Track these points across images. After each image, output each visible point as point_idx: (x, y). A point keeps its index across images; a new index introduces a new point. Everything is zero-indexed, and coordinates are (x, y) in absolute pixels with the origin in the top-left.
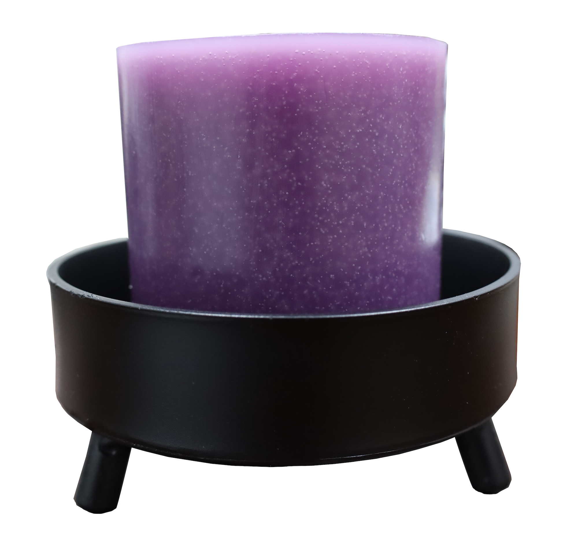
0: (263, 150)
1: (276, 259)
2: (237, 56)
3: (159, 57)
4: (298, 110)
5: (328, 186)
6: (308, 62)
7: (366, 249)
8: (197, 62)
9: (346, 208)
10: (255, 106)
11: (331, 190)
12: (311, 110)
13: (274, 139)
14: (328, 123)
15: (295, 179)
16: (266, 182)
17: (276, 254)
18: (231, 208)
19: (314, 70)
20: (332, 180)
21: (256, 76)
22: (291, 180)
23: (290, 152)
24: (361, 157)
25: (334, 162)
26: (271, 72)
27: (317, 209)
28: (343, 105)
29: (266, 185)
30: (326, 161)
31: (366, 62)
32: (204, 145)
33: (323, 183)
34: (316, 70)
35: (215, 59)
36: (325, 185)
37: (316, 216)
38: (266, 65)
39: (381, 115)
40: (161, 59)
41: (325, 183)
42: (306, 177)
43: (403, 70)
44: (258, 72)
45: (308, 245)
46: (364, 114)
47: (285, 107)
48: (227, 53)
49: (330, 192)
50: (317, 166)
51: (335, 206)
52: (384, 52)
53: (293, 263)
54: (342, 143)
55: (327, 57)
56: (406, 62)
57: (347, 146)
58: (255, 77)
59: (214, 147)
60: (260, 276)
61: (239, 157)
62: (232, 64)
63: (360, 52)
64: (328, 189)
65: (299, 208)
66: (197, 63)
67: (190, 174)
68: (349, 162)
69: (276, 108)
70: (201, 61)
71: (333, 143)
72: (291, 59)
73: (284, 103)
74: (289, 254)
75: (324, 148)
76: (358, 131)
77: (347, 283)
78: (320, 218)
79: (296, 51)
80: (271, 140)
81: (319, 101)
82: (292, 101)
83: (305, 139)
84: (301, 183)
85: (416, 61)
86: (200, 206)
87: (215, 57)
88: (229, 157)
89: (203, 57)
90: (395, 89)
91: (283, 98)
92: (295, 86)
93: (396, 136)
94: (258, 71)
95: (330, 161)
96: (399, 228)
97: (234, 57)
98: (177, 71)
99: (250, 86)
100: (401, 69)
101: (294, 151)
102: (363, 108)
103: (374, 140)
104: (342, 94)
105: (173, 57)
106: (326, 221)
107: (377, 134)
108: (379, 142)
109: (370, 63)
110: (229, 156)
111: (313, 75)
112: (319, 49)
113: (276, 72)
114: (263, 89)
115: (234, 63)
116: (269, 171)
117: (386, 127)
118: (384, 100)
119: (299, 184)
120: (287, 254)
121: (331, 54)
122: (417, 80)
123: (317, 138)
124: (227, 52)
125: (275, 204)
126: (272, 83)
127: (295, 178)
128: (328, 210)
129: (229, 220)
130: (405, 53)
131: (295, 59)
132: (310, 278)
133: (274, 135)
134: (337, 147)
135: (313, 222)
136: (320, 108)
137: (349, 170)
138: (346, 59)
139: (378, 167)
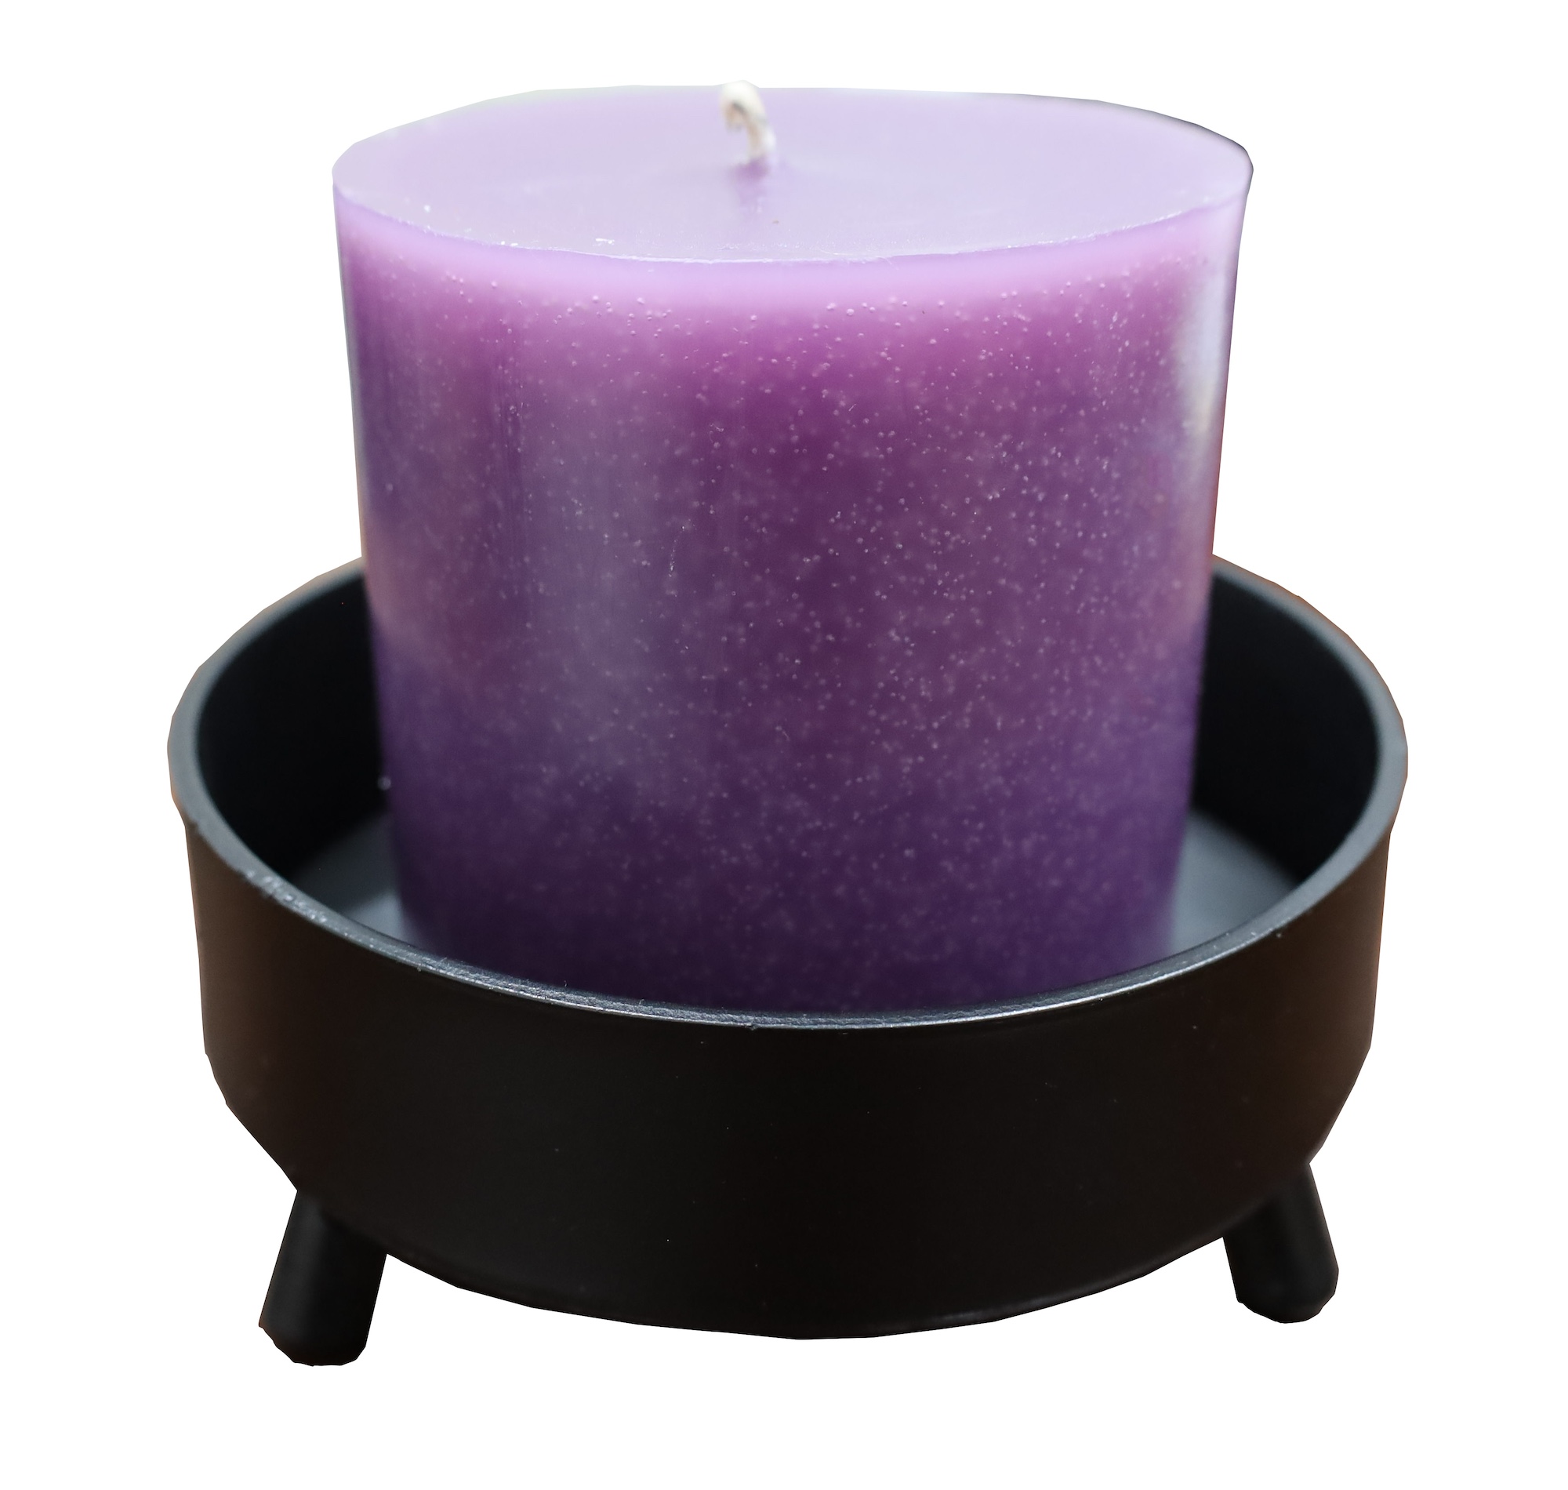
0: (735, 554)
1: (764, 815)
2: (669, 314)
3: (454, 278)
4: (831, 456)
5: (907, 639)
6: (861, 334)
7: (1000, 780)
8: (560, 316)
9: (951, 690)
10: (716, 445)
11: (912, 649)
12: (866, 454)
13: (764, 530)
14: (911, 485)
15: (819, 627)
16: (741, 630)
17: (765, 803)
18: (649, 689)
19: (877, 353)
20: (916, 624)
21: (720, 368)
22: (807, 630)
23: (808, 560)
24: (997, 559)
25: (922, 581)
26: (760, 359)
27: (876, 696)
28: (953, 436)
29: (743, 640)
30: (903, 579)
31: (1019, 320)
32: (580, 528)
33: (892, 633)
34: (883, 354)
35: (610, 314)
36: (897, 638)
37: (872, 713)
38: (746, 343)
39: (1055, 448)
40: (462, 284)
41: (898, 634)
42: (848, 620)
43: (1119, 320)
44: (725, 359)
45: (848, 783)
46: (1007, 455)
47: (797, 451)
48: (640, 303)
49: (910, 653)
50: (878, 594)
51: (923, 687)
52: (1069, 284)
53: (810, 826)
54: (947, 533)
55: (912, 319)
56: (1128, 295)
57: (958, 536)
58: (715, 370)
59: (606, 536)
60: (724, 852)
61: (672, 569)
62: (656, 335)
63: (1004, 295)
64: (906, 646)
65: (829, 696)
66: (560, 319)
67: (541, 590)
68: (962, 576)
69: (773, 451)
70: (571, 313)
71: (922, 535)
72: (816, 326)
73: (795, 438)
74: (798, 804)
75: (899, 550)
76: (991, 497)
77: (948, 866)
78: (883, 718)
79: (829, 307)
80: (758, 531)
81: (886, 432)
82: (814, 431)
83: (849, 527)
84: (833, 636)
85: (1156, 284)
86: (567, 671)
87: (610, 310)
88: (646, 566)
89: (577, 304)
90: (1094, 372)
91: (792, 427)
92: (824, 396)
93: (1092, 490)
94: (725, 355)
95: (914, 579)
96: (1090, 713)
97: (659, 314)
98: (505, 327)
99: (704, 393)
100: (1115, 319)
101: (817, 558)
102: (1005, 437)
103: (1031, 514)
104: (949, 408)
105: (494, 288)
106: (897, 724)
107: (1041, 497)
108: (1046, 515)
109: (1029, 320)
110: (644, 563)
111: (875, 364)
112: (893, 299)
113: (774, 361)
114: (738, 401)
115: (659, 330)
116: (750, 605)
117: (1065, 474)
118: (1064, 406)
119: (831, 638)
120: (795, 803)
121: (923, 313)
122: (1157, 334)
123: (879, 523)
124: (643, 302)
125: (765, 687)
126: (761, 388)
127: (818, 625)
128: (903, 698)
129: (644, 714)
130: (1127, 273)
131: (825, 328)
132: (854, 858)
133: (765, 516)
134: (933, 542)
135: (864, 728)
136: (890, 449)
137: (964, 597)
138: (966, 318)
139: (1039, 581)
